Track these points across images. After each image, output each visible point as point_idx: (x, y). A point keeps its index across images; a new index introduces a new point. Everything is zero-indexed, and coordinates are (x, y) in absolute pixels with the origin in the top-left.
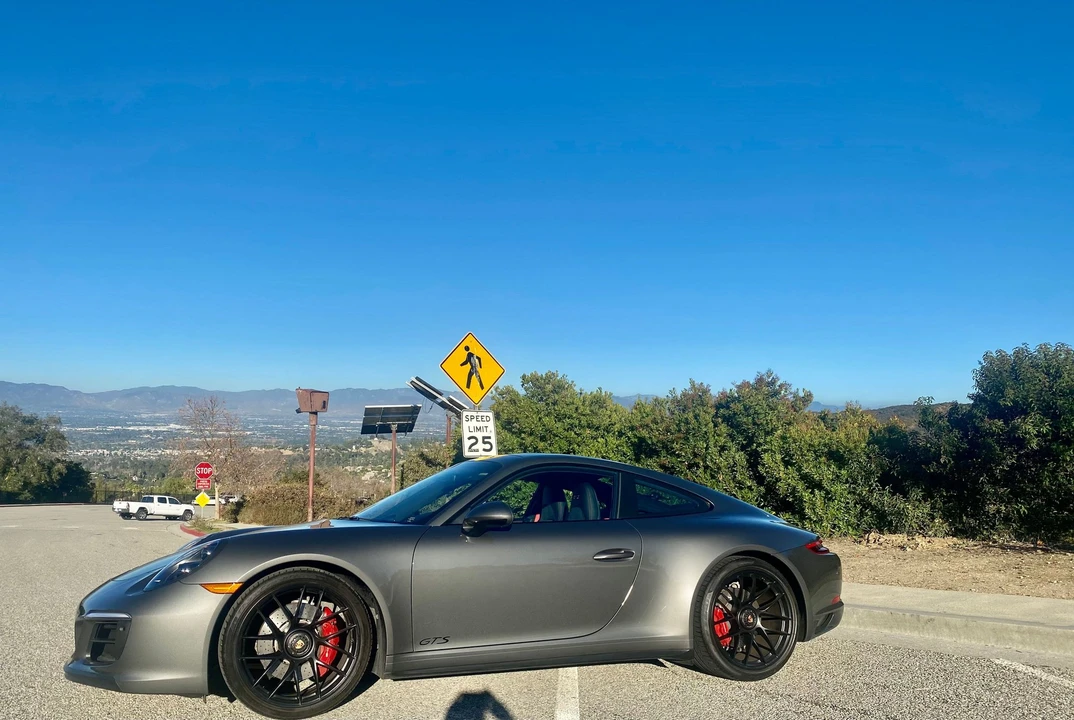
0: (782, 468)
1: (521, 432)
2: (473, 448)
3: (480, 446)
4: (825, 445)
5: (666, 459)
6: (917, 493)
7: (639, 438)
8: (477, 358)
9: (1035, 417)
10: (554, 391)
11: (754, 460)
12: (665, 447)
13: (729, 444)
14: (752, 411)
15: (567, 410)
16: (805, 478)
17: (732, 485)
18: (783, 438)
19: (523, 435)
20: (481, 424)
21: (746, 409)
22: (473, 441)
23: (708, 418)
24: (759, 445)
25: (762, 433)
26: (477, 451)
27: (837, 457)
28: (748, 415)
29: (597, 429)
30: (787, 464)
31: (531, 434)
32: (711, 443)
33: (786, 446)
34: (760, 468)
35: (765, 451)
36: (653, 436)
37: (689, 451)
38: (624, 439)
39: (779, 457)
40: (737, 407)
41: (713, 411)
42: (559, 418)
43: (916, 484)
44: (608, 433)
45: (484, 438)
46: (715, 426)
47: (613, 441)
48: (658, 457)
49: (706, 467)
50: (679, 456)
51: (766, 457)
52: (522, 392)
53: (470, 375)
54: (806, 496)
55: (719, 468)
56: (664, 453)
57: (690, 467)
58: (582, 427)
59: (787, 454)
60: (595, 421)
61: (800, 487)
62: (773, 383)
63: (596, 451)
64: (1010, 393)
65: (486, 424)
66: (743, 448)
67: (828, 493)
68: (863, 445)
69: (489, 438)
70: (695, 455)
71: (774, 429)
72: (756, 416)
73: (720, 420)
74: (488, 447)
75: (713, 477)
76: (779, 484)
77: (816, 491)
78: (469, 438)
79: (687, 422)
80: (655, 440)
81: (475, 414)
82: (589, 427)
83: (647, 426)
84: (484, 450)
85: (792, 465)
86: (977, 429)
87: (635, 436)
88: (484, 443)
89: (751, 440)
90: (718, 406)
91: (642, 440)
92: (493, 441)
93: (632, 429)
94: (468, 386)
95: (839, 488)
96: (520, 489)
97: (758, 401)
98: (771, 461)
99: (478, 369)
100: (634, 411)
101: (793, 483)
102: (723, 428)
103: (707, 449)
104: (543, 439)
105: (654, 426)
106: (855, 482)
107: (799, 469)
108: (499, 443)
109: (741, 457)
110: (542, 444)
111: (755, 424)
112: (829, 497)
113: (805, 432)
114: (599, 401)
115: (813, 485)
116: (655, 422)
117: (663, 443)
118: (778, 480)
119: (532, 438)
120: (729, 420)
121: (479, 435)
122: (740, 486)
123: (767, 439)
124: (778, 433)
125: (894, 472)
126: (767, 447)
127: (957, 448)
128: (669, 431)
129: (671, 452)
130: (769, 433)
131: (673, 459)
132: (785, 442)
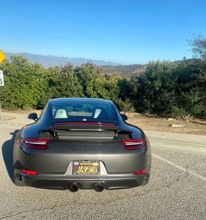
0: (92, 91)
1: (10, 76)
4: (105, 85)
5: (58, 87)
6: (128, 100)
7: (50, 79)
9: (158, 81)
10: (22, 62)
11: (85, 88)
12: (58, 83)
13: (78, 83)
14: (85, 73)
15: (26, 69)
16: (99, 94)
17: (78, 96)
18: (94, 82)
19: (11, 77)
21: (83, 72)
23: (72, 75)
24: (87, 84)
25: (88, 80)
27: (107, 88)
28: (84, 74)
29: (37, 75)
30: (94, 90)
31: (14, 76)
32: (72, 83)
33: (94, 85)
34: (86, 91)
35: (88, 86)
36: (55, 79)
37: (66, 85)
38: (45, 79)
39: (92, 88)
40: (80, 72)
41: (73, 72)
42: (24, 71)
43: (128, 97)
44: (40, 76)
46: (74, 77)
47: (42, 80)
48: (56, 86)
49: (70, 90)
50: (63, 86)
51: (88, 88)
52: (10, 62)
55: (75, 90)
56: (58, 85)
57: (66, 90)
58: (31, 75)
59: (94, 87)
60: (36, 73)
62: (91, 65)
63: (36, 83)
64: (153, 74)
66: (82, 84)
68: (115, 85)
70: (68, 86)
71: (91, 79)
72: (86, 75)
73: (75, 75)
74: (1, 82)
75: (72, 93)
76: (91, 96)
79: (65, 76)
80: (55, 81)
82: (34, 74)
83: (53, 76)
85: (95, 90)
86: (144, 83)
87: (49, 79)
89: (84, 82)
90: (75, 71)
91: (51, 80)
92: (2, 80)
93: (48, 76)
95: (108, 98)
96: (10, 95)
97: (87, 70)
100: (49, 70)
101: (95, 96)
102: (76, 78)
103: (71, 84)
104: (18, 78)
105: (55, 76)
106: (112, 96)
107: (97, 92)
108: (5, 82)
109: (81, 87)
110: (18, 80)
111: (86, 77)
113: (101, 80)
114: (37, 67)
115: (101, 96)
116: (55, 75)
117: (58, 82)
119: (14, 78)
120: (78, 75)
122: (80, 96)
123: (89, 82)
124: (92, 80)
125: (122, 94)
126: (89, 85)
127: (139, 88)
128: (60, 78)
129: (60, 85)
130: (89, 80)
131: (61, 87)
132: (94, 84)
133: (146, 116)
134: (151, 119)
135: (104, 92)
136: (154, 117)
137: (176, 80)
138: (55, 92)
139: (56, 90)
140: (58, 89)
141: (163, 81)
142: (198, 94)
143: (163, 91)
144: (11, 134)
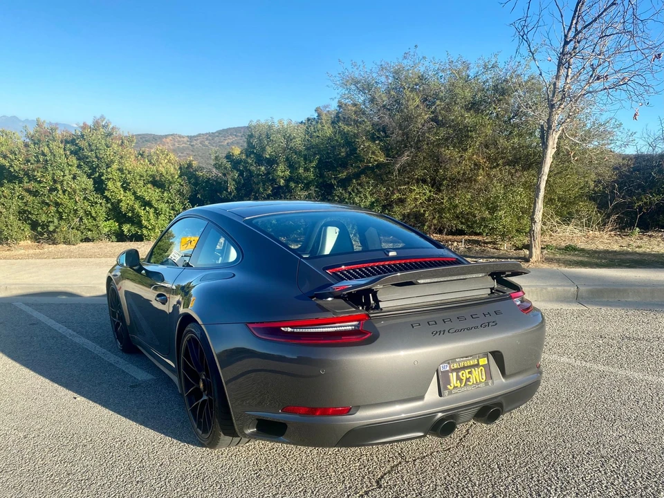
0: (122, 192)
4: (151, 176)
5: (29, 185)
9: (282, 166)
11: (100, 186)
12: (26, 174)
14: (94, 148)
16: (137, 198)
17: (86, 204)
18: (121, 170)
21: (90, 145)
23: (61, 151)
24: (102, 174)
25: (104, 165)
27: (158, 183)
28: (92, 151)
30: (125, 189)
32: (67, 172)
33: (123, 176)
34: (106, 192)
35: (108, 179)
36: (13, 165)
37: (49, 178)
39: (119, 184)
40: (83, 144)
41: (62, 146)
48: (21, 183)
49: (65, 191)
50: (40, 182)
51: (110, 184)
54: (142, 213)
55: (75, 191)
56: (26, 179)
57: (51, 191)
59: (124, 182)
61: (136, 206)
62: (106, 126)
64: (269, 150)
66: (89, 176)
67: (156, 209)
68: (176, 177)
70: (55, 181)
71: (112, 162)
72: (97, 151)
73: (69, 153)
75: (71, 199)
76: (121, 204)
77: (147, 208)
79: (44, 154)
80: (17, 169)
83: (6, 156)
85: (128, 189)
86: (249, 171)
89: (94, 170)
90: (66, 142)
95: (163, 206)
97: (97, 139)
98: (113, 187)
101: (131, 203)
102: (74, 160)
103: (63, 176)
105: (13, 157)
106: (173, 201)
107: (134, 193)
109: (89, 183)
111: (96, 157)
112: (157, 213)
115: (146, 204)
116: (12, 152)
117: (24, 171)
118: (120, 201)
120: (76, 153)
122: (93, 204)
123: (109, 170)
124: (115, 166)
125: (199, 196)
126: (110, 176)
127: (238, 183)
128: (28, 161)
129: (32, 178)
130: (108, 166)
131: (37, 185)
132: (123, 174)
135: (152, 194)
138: (22, 199)
139: (24, 193)
140: (28, 191)
141: (292, 166)
143: (295, 187)
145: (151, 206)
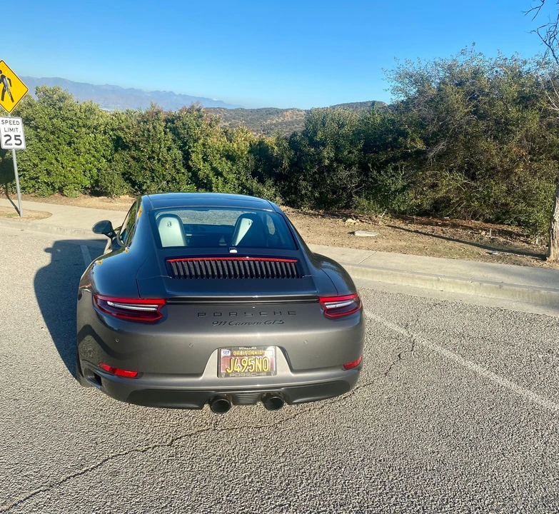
0: (202, 163)
1: (36, 128)
2: (8, 142)
3: (13, 141)
4: (226, 151)
5: (134, 153)
6: (270, 182)
7: (117, 136)
8: (8, 79)
9: (328, 148)
10: (60, 100)
11: (187, 156)
12: (134, 144)
13: (173, 146)
14: (187, 126)
15: (69, 115)
16: (214, 169)
17: (174, 171)
18: (204, 145)
19: (39, 130)
20: (12, 127)
21: (184, 125)
22: (8, 138)
23: (161, 129)
24: (190, 147)
25: (192, 140)
26: (11, 145)
27: (231, 157)
28: (185, 129)
29: (89, 128)
30: (205, 160)
31: (44, 130)
32: (162, 146)
33: (205, 150)
34: (190, 162)
35: (193, 152)
36: (128, 137)
37: (149, 149)
38: (107, 136)
39: (200, 156)
40: (178, 124)
41: (164, 124)
42: (64, 119)
43: (270, 177)
44: (96, 130)
45: (16, 136)
46: (165, 134)
47: (100, 137)
48: (130, 150)
49: (159, 160)
50: (143, 151)
51: (193, 156)
52: (35, 99)
53: (4, 91)
54: (214, 180)
55: (167, 161)
56: (133, 148)
57: (149, 158)
58: (79, 127)
59: (205, 155)
60: (89, 123)
61: (211, 175)
62: (199, 110)
63: (89, 143)
64: (320, 134)
65: (16, 126)
66: (181, 148)
67: (225, 179)
68: (246, 153)
69: (19, 136)
70: (153, 152)
71: (199, 138)
72: (189, 130)
73: (168, 130)
74: (18, 142)
75: (163, 166)
76: (200, 172)
77: (219, 178)
78: (5, 136)
79: (149, 131)
80: (128, 140)
81: (8, 119)
82: (84, 126)
83: (123, 129)
84: (16, 144)
85: (207, 161)
86: (301, 151)
87: (115, 135)
88: (16, 139)
89: (185, 144)
90: (167, 121)
91: (119, 138)
92: (22, 138)
93: (112, 130)
94: (3, 99)
95: (231, 176)
96: (37, 166)
97: (190, 120)
98: (196, 158)
99: (9, 87)
100: (114, 118)
101: (207, 172)
102: (170, 136)
103: (160, 148)
104: (53, 133)
105: (127, 130)
106: (240, 173)
107: (211, 164)
108: (27, 140)
109: (179, 154)
110: (52, 136)
111: (188, 134)
112: (226, 182)
113: (217, 142)
114: (90, 111)
115: (218, 174)
116: (128, 127)
117: (133, 142)
118: (199, 170)
119: (44, 132)
120: (174, 131)
121: (12, 134)
122: (178, 171)
123: (195, 145)
124: (201, 141)
125: (260, 170)
126: (194, 149)
127: (291, 160)
128: (137, 135)
129: (138, 149)
130: (196, 141)
131: (140, 153)
132: (205, 148)
133: (305, 214)
134: (315, 221)
135: (224, 166)
136: (318, 215)
137: (360, 146)
138: (128, 163)
139: (130, 159)
140: (133, 158)
141: (338, 148)
142: (403, 175)
143: (338, 167)
144: (47, 250)
145: (222, 176)
